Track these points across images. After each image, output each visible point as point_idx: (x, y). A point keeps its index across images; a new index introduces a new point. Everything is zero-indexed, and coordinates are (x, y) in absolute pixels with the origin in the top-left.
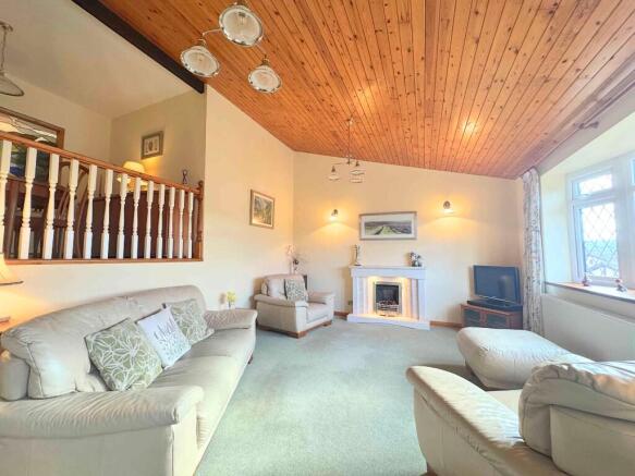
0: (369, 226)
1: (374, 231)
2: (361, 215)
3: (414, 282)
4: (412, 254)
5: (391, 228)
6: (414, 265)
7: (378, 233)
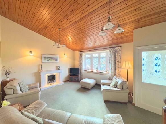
0: (45, 58)
1: (47, 60)
2: (42, 54)
3: (59, 74)
4: (58, 66)
5: (52, 59)
6: (58, 69)
7: (48, 61)
